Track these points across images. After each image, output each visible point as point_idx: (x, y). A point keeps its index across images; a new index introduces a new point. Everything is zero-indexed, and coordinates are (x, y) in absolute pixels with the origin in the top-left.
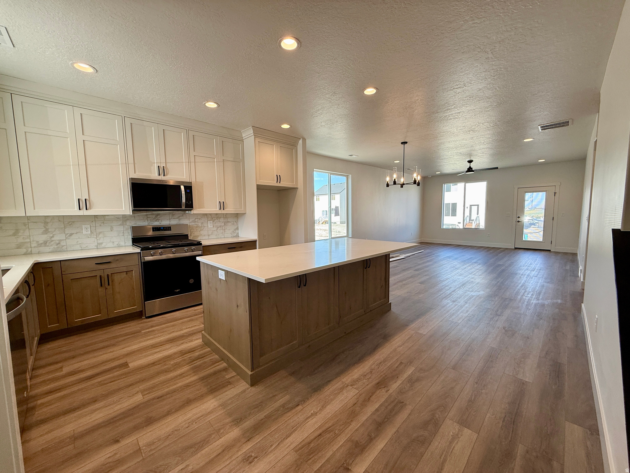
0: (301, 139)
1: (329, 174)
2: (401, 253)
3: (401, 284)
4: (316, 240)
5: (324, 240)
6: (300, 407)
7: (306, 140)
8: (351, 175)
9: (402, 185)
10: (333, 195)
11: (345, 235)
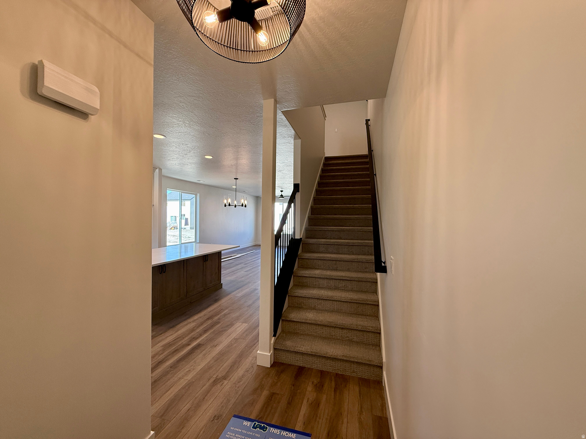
0: (158, 169)
1: (181, 192)
2: (238, 253)
3: (233, 273)
4: (167, 245)
5: (175, 245)
6: (163, 334)
7: (162, 170)
8: (199, 194)
9: (235, 206)
10: (183, 201)
11: (194, 241)
